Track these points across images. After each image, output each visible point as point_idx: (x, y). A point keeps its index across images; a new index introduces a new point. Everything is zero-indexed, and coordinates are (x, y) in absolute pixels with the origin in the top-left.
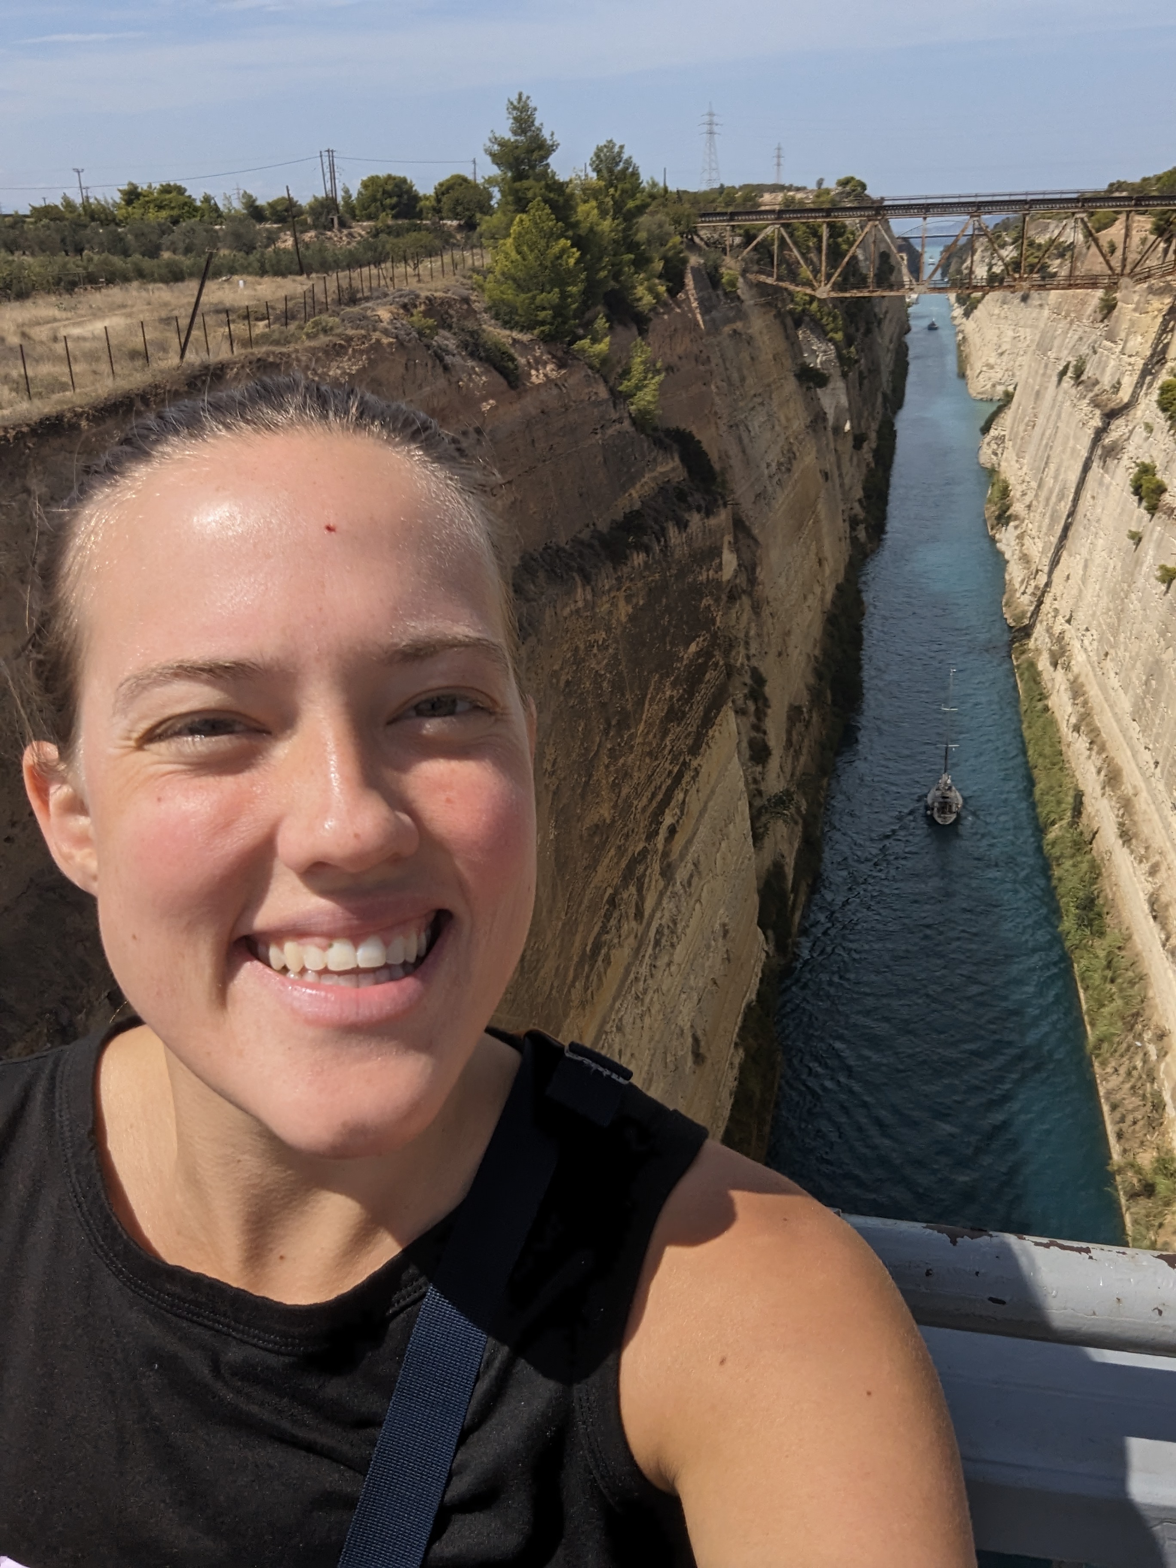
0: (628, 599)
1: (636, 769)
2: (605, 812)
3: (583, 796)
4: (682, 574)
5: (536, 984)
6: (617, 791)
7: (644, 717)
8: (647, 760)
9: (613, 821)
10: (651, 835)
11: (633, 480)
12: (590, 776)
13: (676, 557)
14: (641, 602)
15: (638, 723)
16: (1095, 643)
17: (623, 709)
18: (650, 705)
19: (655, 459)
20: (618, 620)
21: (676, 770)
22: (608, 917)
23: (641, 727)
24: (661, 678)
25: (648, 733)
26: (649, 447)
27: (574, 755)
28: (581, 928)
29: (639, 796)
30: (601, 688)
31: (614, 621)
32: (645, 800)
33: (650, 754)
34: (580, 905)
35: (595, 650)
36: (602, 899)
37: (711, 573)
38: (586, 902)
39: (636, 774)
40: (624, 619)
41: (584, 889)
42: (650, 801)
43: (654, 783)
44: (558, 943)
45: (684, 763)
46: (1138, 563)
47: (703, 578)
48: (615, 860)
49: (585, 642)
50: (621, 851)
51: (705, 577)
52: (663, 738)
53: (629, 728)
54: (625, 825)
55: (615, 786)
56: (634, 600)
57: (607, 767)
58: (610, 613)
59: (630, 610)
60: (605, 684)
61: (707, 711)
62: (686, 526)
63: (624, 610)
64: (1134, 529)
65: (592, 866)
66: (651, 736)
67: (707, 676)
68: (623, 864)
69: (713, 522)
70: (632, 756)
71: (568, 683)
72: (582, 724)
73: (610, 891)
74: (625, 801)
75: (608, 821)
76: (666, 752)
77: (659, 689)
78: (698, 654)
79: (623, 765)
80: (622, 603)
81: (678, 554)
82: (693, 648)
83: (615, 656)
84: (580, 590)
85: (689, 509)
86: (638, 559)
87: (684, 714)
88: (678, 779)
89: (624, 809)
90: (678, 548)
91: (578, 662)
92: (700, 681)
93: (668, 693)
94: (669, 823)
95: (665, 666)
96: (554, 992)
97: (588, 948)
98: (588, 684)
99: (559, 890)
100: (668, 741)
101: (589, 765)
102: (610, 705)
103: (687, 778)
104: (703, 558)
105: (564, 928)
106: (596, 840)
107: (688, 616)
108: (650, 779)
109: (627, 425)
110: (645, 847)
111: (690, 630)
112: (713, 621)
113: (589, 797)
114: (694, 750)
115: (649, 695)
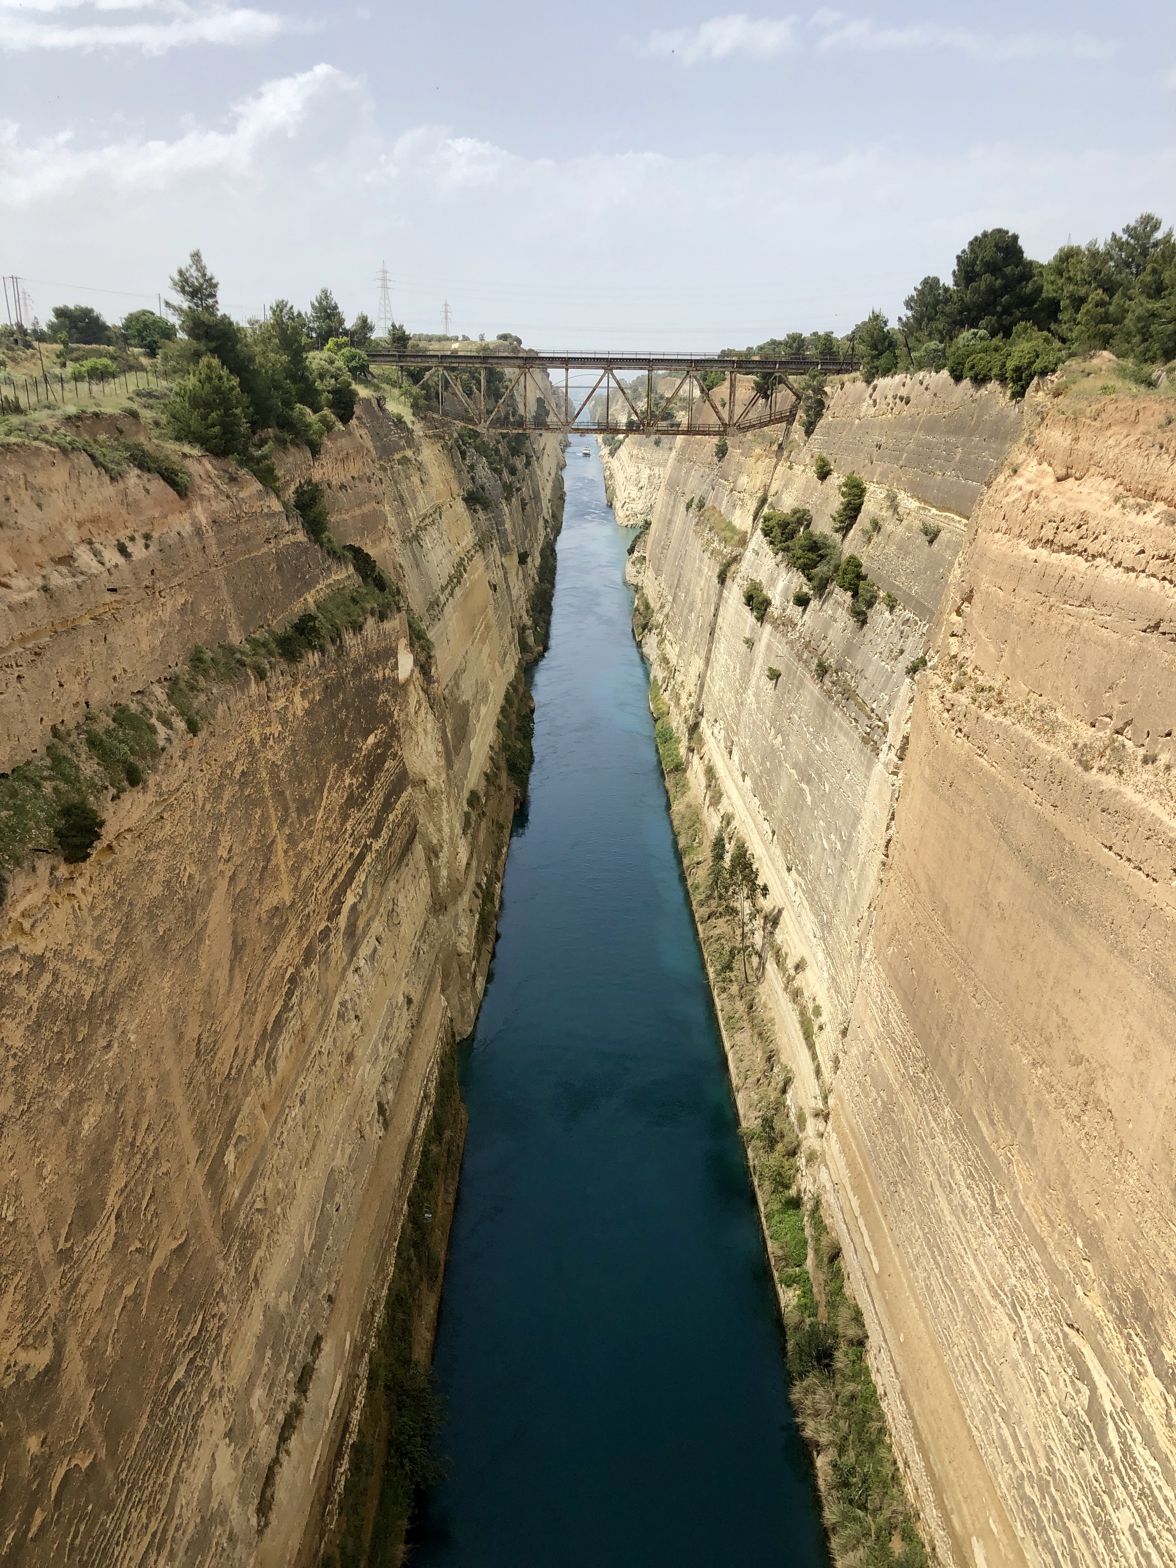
0: (304, 694)
1: (316, 852)
2: (285, 894)
3: (261, 880)
4: (357, 672)
5: (213, 1067)
6: (296, 874)
7: (323, 804)
8: (328, 844)
9: (293, 904)
10: (333, 915)
11: (309, 585)
12: (269, 860)
13: (352, 656)
14: (318, 698)
15: (316, 810)
16: (722, 732)
17: (301, 796)
18: (329, 793)
19: (329, 568)
20: (294, 715)
21: (357, 852)
22: (290, 994)
23: (321, 813)
24: (340, 767)
25: (327, 819)
26: (323, 556)
27: (251, 842)
28: (260, 1008)
29: (319, 877)
30: (278, 777)
31: (289, 715)
32: (326, 881)
33: (330, 838)
34: (259, 985)
35: (271, 742)
36: (283, 978)
37: (387, 671)
38: (266, 983)
39: (316, 858)
40: (300, 713)
41: (263, 971)
42: (333, 881)
43: (335, 866)
44: (237, 1023)
45: (366, 845)
46: (752, 664)
47: (379, 675)
48: (296, 940)
49: (261, 735)
50: (302, 931)
51: (381, 674)
52: (342, 825)
53: (308, 815)
54: (307, 906)
55: (295, 870)
56: (311, 696)
57: (286, 852)
58: (286, 707)
59: (307, 705)
60: (282, 774)
61: (388, 797)
62: (361, 628)
63: (300, 705)
64: (747, 636)
65: (271, 948)
66: (331, 821)
67: (386, 766)
68: (305, 943)
69: (387, 626)
70: (312, 841)
71: (243, 773)
72: (259, 812)
73: (291, 970)
74: (305, 883)
75: (288, 903)
76: (347, 835)
77: (339, 777)
78: (377, 745)
79: (303, 849)
80: (297, 699)
81: (353, 654)
82: (371, 739)
83: (293, 749)
84: (253, 685)
85: (364, 613)
86: (313, 658)
87: (364, 801)
88: (360, 860)
89: (304, 891)
90: (353, 650)
91: (253, 753)
92: (380, 769)
93: (347, 782)
94: (351, 903)
95: (344, 756)
96: (233, 1072)
97: (269, 1027)
98: (264, 774)
99: (237, 972)
100: (348, 826)
101: (267, 850)
102: (288, 793)
103: (368, 859)
104: (379, 658)
105: (242, 1008)
106: (276, 922)
107: (366, 710)
108: (331, 862)
109: (301, 536)
110: (327, 926)
111: (368, 723)
112: (391, 715)
113: (268, 881)
114: (375, 833)
115: (328, 784)
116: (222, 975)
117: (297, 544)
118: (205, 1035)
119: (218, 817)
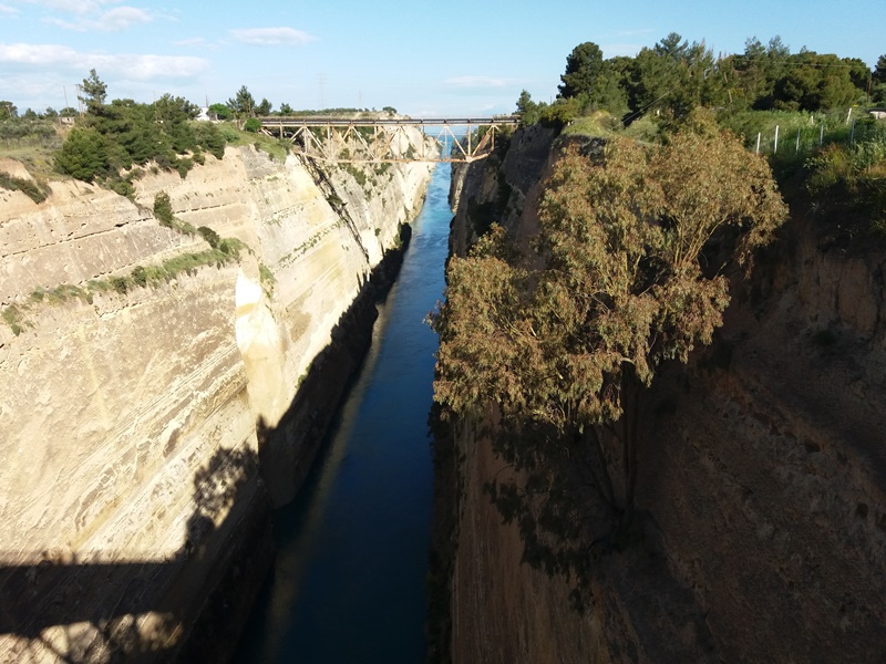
0: (133, 311)
1: (138, 400)
2: (106, 424)
3: (80, 414)
4: (192, 297)
5: (19, 521)
6: (117, 412)
7: (147, 372)
8: (151, 395)
9: (112, 429)
10: (154, 435)
11: (154, 250)
12: (88, 405)
14: (147, 313)
15: (140, 375)
17: (125, 368)
18: (154, 366)
19: (178, 240)
20: (122, 323)
21: (182, 400)
22: (105, 480)
23: (144, 377)
24: (167, 351)
25: (151, 380)
26: (172, 233)
27: (71, 395)
29: (141, 414)
30: (103, 358)
31: (117, 323)
32: (148, 416)
33: (154, 392)
34: (72, 474)
35: (98, 338)
36: (99, 471)
37: (224, 297)
38: (80, 474)
39: (138, 403)
40: (127, 321)
41: (77, 467)
42: (155, 416)
43: (159, 407)
44: (47, 498)
45: (192, 395)
47: (215, 299)
48: (114, 449)
49: (87, 335)
50: (120, 445)
51: (217, 298)
53: (131, 379)
54: (126, 430)
55: (115, 410)
57: (106, 400)
59: (135, 317)
60: (107, 356)
61: (217, 368)
62: (195, 272)
63: (128, 317)
65: (88, 453)
66: (154, 382)
67: (217, 350)
68: (123, 451)
69: (223, 271)
70: (134, 393)
71: (67, 356)
72: (81, 377)
73: (109, 466)
74: (126, 417)
75: (108, 429)
76: (172, 390)
77: (165, 357)
78: (209, 339)
79: (124, 398)
81: (188, 288)
82: (203, 335)
83: (119, 342)
84: (80, 306)
85: (202, 263)
86: (145, 291)
87: (192, 370)
88: (185, 403)
89: (124, 422)
90: (189, 285)
91: (78, 345)
92: (209, 352)
93: (174, 360)
94: (175, 428)
95: (171, 345)
96: (41, 525)
97: (82, 500)
98: (88, 356)
99: (49, 468)
100: (175, 384)
101: (87, 400)
102: (111, 367)
103: (193, 402)
104: (214, 289)
105: (54, 488)
106: (93, 439)
107: (198, 320)
108: (153, 406)
109: (154, 222)
110: (148, 442)
111: (200, 326)
112: (226, 321)
113: (86, 417)
114: (203, 387)
115: (152, 361)
116: (33, 471)
117: (148, 227)
118: (12, 505)
119: (38, 382)
